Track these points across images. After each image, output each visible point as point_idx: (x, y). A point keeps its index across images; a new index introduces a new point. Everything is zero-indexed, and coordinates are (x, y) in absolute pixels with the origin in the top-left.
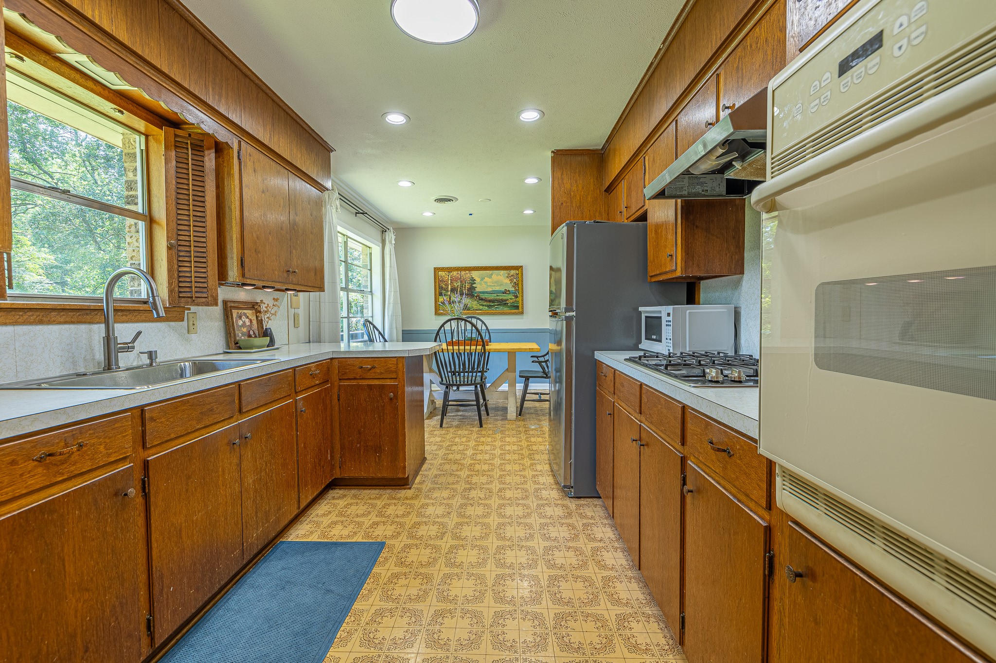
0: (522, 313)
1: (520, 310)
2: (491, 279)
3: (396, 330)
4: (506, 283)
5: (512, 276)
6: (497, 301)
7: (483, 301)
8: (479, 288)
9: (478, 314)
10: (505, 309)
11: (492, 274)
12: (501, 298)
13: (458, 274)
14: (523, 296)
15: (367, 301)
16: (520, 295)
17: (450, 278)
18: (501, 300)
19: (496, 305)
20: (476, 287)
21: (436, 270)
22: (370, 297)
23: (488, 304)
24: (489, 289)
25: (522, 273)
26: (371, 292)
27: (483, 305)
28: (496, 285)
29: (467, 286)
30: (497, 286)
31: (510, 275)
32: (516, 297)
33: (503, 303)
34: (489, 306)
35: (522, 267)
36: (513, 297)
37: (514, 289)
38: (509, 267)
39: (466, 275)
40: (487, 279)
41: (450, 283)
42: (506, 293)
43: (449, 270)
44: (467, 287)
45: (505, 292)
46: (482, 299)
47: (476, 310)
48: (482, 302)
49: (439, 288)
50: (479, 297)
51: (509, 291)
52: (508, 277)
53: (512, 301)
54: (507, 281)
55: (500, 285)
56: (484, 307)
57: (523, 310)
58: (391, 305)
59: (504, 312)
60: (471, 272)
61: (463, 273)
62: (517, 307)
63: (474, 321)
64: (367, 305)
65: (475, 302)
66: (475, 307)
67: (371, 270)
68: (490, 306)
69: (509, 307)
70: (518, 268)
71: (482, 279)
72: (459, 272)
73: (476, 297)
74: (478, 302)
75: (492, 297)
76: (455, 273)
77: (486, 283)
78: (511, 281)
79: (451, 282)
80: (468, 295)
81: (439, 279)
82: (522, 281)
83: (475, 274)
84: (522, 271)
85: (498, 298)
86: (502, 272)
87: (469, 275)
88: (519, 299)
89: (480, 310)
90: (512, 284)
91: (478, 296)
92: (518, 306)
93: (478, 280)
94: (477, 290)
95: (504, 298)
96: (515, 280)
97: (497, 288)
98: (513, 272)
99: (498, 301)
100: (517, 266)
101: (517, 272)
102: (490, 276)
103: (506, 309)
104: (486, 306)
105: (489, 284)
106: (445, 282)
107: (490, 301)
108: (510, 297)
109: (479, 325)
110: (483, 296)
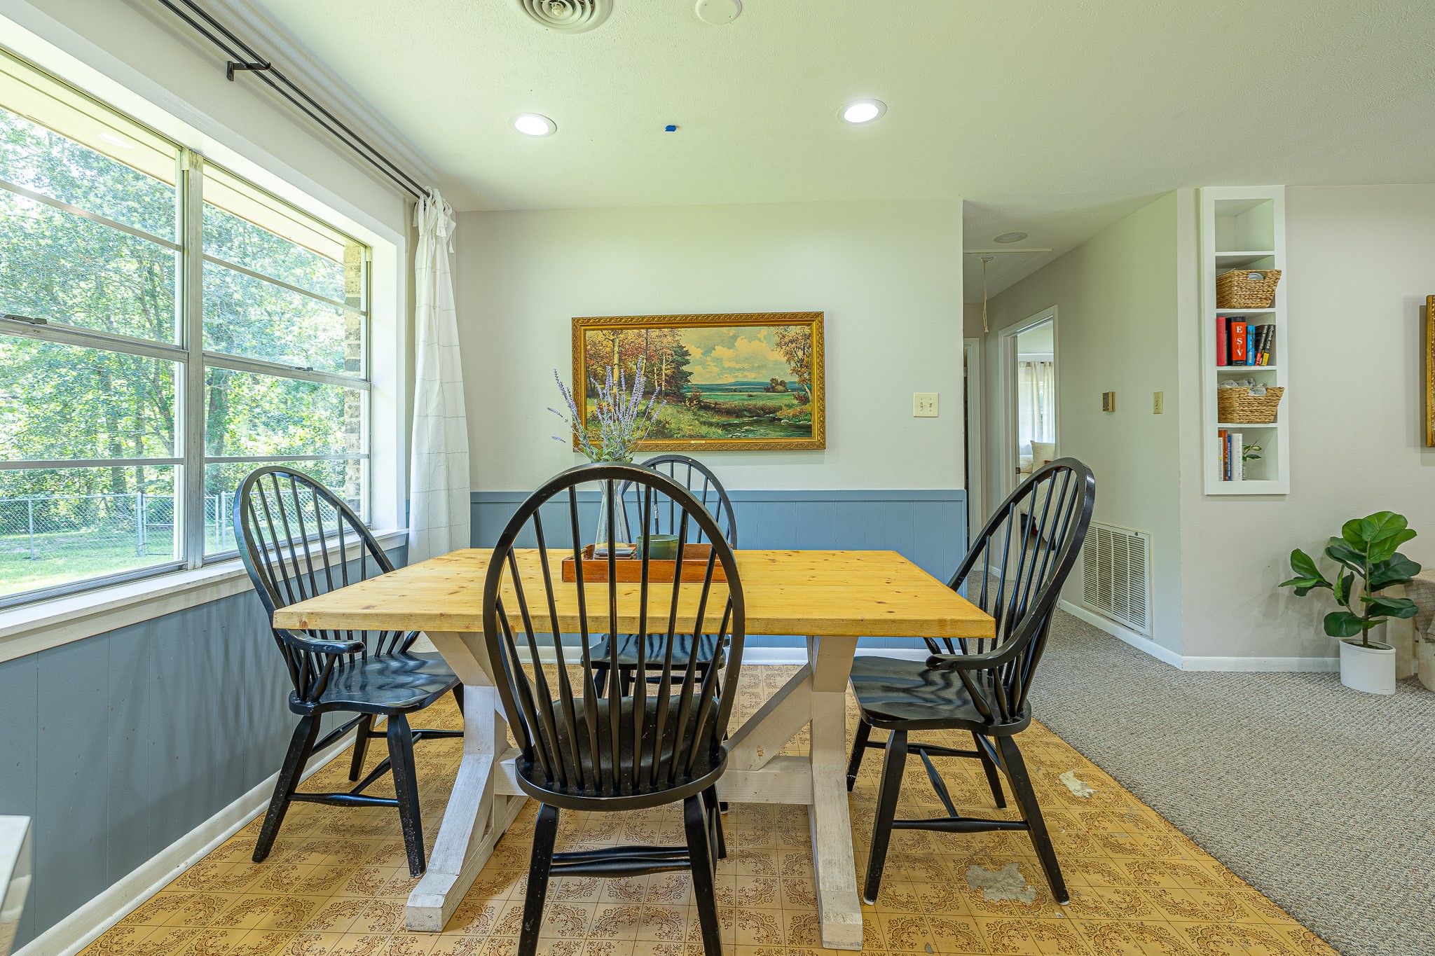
0: (821, 446)
1: (816, 437)
2: (732, 351)
3: (449, 496)
4: (776, 362)
5: (791, 342)
6: (749, 411)
7: (710, 413)
8: (700, 374)
9: (697, 449)
10: (773, 434)
11: (735, 337)
12: (760, 403)
13: (639, 335)
14: (822, 399)
15: (358, 408)
16: (814, 396)
17: (616, 349)
18: (762, 409)
19: (748, 424)
20: (691, 374)
21: (580, 325)
22: (364, 394)
23: (724, 419)
24: (728, 379)
25: (822, 334)
26: (368, 380)
27: (711, 424)
28: (746, 366)
29: (666, 370)
30: (752, 369)
31: (787, 340)
32: (804, 400)
33: (766, 417)
34: (725, 427)
35: (819, 315)
36: (796, 402)
37: (796, 379)
38: (784, 315)
39: (663, 340)
40: (720, 351)
41: (616, 361)
42: (774, 391)
43: (617, 325)
44: (664, 372)
45: (771, 387)
46: (706, 407)
47: (691, 437)
48: (706, 416)
49: (587, 377)
50: (700, 402)
51: (782, 383)
52: (779, 345)
53: (791, 412)
54: (779, 356)
55: (759, 367)
56: (714, 429)
57: (824, 438)
58: (431, 421)
59: (768, 444)
60: (676, 330)
61: (654, 333)
62: (807, 430)
63: (680, 474)
64: (355, 420)
65: (688, 416)
66: (687, 429)
67: (367, 314)
68: (730, 425)
69: (783, 428)
70: (811, 319)
71: (708, 350)
72: (644, 331)
73: (691, 400)
74: (695, 414)
75: (736, 400)
76: (631, 334)
77: (718, 360)
78: (790, 355)
79: (620, 360)
80: (667, 395)
81: (586, 350)
82: (822, 355)
83: (688, 338)
84: (822, 327)
85: (752, 402)
86: (764, 331)
87: (670, 339)
88: (814, 407)
89: (702, 437)
90: (793, 364)
91: (697, 398)
92: (810, 427)
93: (695, 353)
94: (694, 380)
95: (770, 403)
96: (800, 353)
97: (751, 377)
98: (794, 331)
99: (752, 412)
100: (807, 314)
101: (807, 330)
102: (730, 343)
103: (774, 436)
104: (717, 425)
105: (726, 364)
106: (602, 358)
107: (729, 412)
108: (787, 402)
109: (697, 486)
110: (708, 398)
